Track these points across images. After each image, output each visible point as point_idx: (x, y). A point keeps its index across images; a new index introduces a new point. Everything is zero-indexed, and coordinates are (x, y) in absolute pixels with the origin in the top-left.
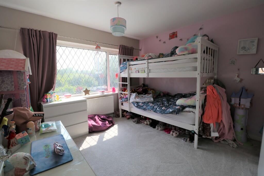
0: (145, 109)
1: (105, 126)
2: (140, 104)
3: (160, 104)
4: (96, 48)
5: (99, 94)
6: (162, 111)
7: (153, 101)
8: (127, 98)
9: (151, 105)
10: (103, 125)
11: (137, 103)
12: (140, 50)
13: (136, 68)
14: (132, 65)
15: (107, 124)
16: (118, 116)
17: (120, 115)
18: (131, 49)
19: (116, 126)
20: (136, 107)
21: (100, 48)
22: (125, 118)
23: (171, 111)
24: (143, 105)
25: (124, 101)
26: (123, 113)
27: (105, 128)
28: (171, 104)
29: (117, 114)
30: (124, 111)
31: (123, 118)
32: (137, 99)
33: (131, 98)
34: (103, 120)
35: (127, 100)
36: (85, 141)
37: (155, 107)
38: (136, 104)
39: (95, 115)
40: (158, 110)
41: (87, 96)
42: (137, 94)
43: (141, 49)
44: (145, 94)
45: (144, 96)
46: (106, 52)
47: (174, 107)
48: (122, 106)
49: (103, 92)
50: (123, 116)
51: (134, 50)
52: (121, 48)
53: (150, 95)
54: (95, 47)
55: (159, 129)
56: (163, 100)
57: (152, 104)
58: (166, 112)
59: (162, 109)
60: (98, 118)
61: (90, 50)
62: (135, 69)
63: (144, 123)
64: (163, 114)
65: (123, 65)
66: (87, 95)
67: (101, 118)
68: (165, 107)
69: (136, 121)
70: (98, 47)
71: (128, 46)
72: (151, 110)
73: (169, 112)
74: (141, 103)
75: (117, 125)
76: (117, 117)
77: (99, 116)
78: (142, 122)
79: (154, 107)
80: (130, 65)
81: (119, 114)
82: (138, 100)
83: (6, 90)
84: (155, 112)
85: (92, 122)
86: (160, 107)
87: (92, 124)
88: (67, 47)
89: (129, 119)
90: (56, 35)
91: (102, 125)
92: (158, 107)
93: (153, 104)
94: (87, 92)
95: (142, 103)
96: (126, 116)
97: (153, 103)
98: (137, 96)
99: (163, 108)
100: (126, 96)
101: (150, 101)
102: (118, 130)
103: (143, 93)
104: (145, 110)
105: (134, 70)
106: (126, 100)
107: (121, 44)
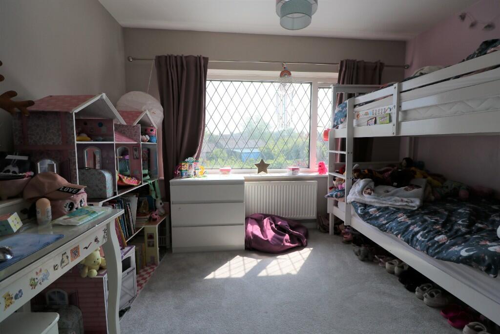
0: (382, 228)
1: (279, 245)
2: (371, 210)
3: (435, 223)
4: (281, 75)
5: (286, 173)
6: (434, 248)
7: (414, 209)
8: (344, 190)
9: (402, 218)
10: (276, 240)
11: (365, 206)
12: (408, 68)
13: (370, 111)
14: (360, 105)
15: (285, 242)
16: (324, 229)
17: (329, 227)
18: (376, 67)
19: (306, 252)
20: (361, 216)
21: (290, 74)
22: (339, 238)
23: (464, 253)
24: (380, 216)
25: (334, 196)
26: (337, 226)
27: (277, 248)
28: (480, 230)
29: (323, 225)
30: (338, 222)
31: (335, 236)
32: (366, 196)
33: (351, 191)
34: (280, 230)
35: (342, 194)
36: (228, 262)
37: (411, 228)
38: (360, 208)
39: (266, 216)
40: (420, 238)
41: (263, 174)
42: (372, 184)
43: (409, 64)
44: (397, 187)
45: (392, 190)
46: (311, 83)
47: (482, 243)
48: (335, 208)
49: (293, 170)
50: (337, 232)
51: (385, 68)
52: (344, 69)
53: (416, 190)
54: (279, 73)
55: (425, 299)
56: (460, 211)
57: (405, 216)
58: (444, 254)
59: (436, 239)
60: (271, 224)
61: (274, 82)
62: (367, 114)
63: (385, 267)
64: (433, 256)
65: (340, 109)
66: (263, 172)
67: (276, 225)
68: (449, 237)
69: (362, 252)
70: (285, 73)
71: (366, 60)
72: (397, 235)
73: (454, 258)
74: (376, 207)
75: (312, 249)
76: (321, 231)
77: (273, 218)
78: (380, 262)
79: (409, 226)
80: (355, 106)
81: (329, 225)
82: (367, 198)
83: (51, 143)
84: (408, 242)
85: (255, 229)
86: (427, 233)
87: (252, 233)
88: (231, 81)
89: (348, 242)
90: (206, 60)
91: (272, 239)
92: (424, 229)
93: (408, 217)
94: (262, 167)
95: (379, 209)
96: (344, 234)
97: (411, 214)
98: (367, 189)
99: (441, 238)
100: (342, 184)
101: (406, 208)
102: (306, 261)
103: (393, 183)
104: (381, 230)
105: (363, 118)
106: (339, 193)
107: (344, 58)
